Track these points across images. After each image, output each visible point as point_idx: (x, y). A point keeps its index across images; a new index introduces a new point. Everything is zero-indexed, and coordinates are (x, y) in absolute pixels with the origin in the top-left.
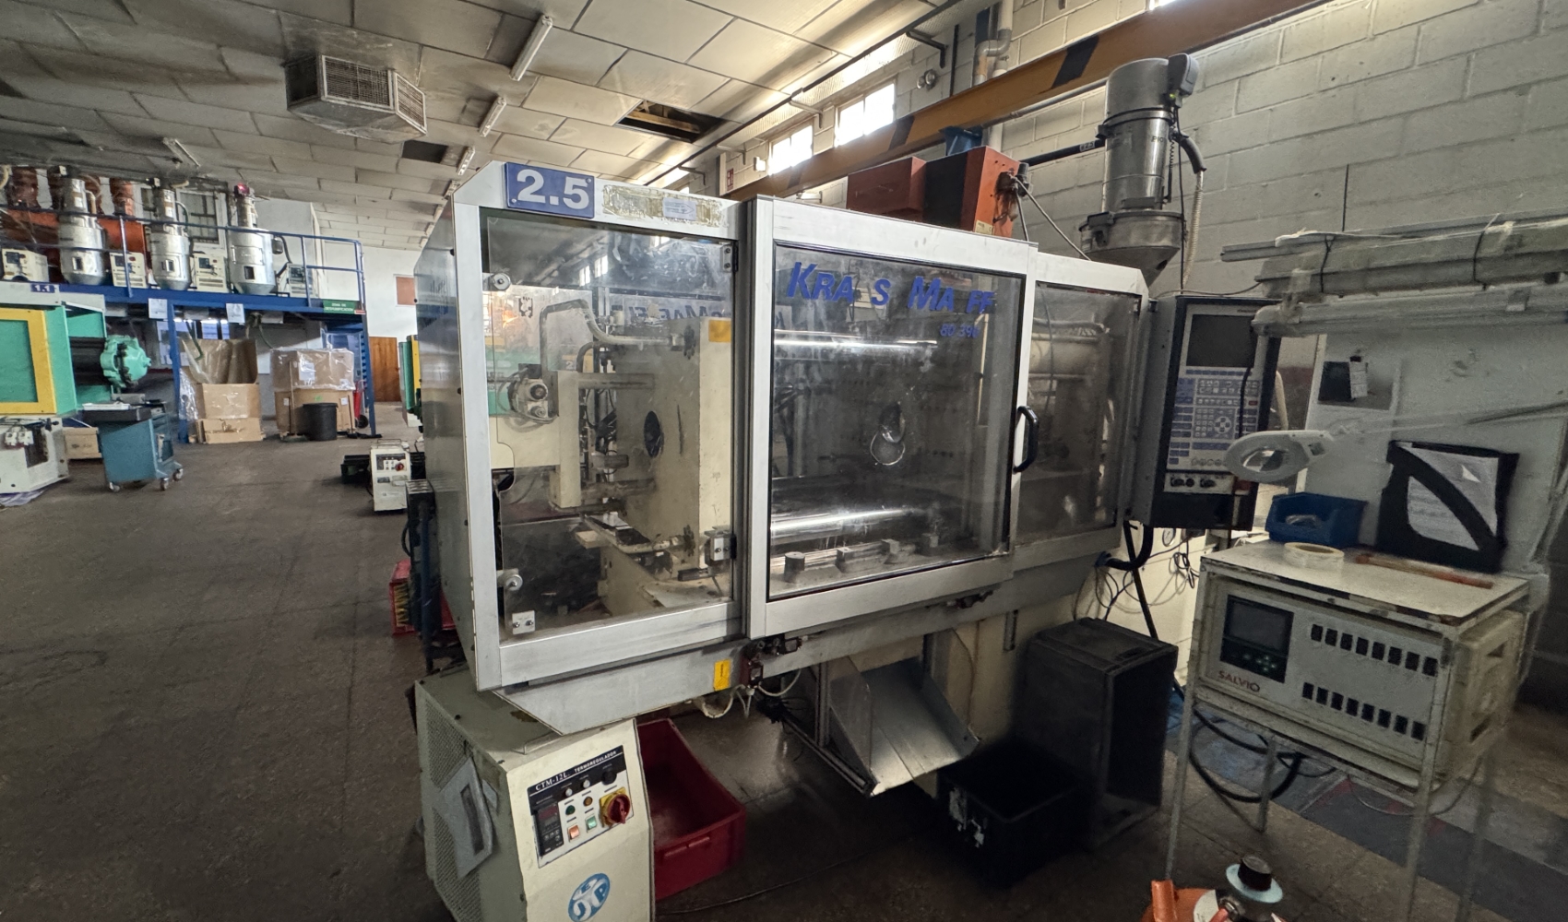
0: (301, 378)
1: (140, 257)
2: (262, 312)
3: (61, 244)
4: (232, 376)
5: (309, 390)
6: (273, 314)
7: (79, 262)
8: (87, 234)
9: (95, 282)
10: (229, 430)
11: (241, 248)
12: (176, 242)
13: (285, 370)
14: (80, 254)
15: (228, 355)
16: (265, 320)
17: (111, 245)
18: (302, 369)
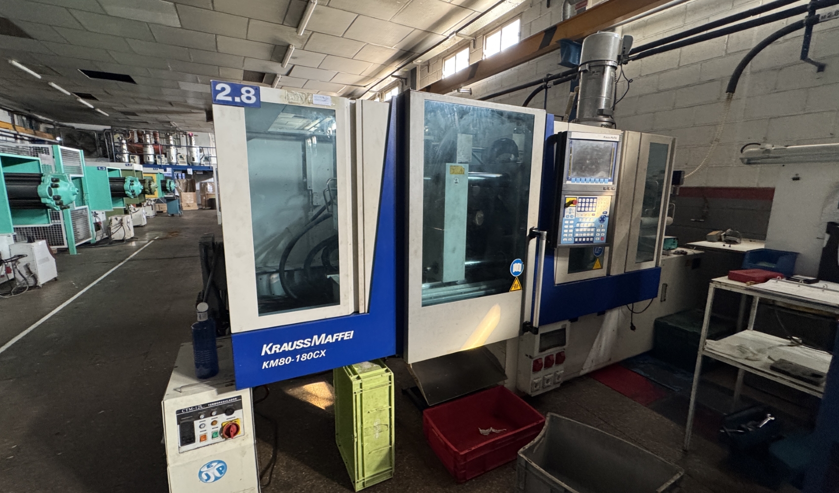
0: (208, 191)
1: (163, 155)
2: (197, 171)
3: (144, 153)
4: (188, 190)
5: (210, 194)
6: (200, 171)
7: (149, 158)
8: (150, 150)
9: (152, 163)
10: (189, 206)
11: (191, 152)
12: (173, 151)
13: (204, 188)
14: (149, 156)
15: (187, 184)
16: (197, 173)
17: (156, 152)
18: (209, 188)
